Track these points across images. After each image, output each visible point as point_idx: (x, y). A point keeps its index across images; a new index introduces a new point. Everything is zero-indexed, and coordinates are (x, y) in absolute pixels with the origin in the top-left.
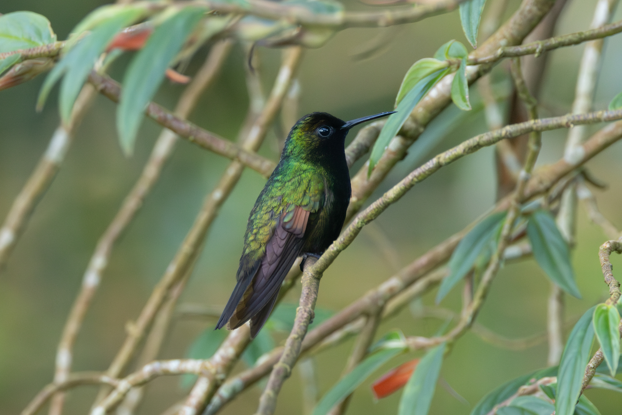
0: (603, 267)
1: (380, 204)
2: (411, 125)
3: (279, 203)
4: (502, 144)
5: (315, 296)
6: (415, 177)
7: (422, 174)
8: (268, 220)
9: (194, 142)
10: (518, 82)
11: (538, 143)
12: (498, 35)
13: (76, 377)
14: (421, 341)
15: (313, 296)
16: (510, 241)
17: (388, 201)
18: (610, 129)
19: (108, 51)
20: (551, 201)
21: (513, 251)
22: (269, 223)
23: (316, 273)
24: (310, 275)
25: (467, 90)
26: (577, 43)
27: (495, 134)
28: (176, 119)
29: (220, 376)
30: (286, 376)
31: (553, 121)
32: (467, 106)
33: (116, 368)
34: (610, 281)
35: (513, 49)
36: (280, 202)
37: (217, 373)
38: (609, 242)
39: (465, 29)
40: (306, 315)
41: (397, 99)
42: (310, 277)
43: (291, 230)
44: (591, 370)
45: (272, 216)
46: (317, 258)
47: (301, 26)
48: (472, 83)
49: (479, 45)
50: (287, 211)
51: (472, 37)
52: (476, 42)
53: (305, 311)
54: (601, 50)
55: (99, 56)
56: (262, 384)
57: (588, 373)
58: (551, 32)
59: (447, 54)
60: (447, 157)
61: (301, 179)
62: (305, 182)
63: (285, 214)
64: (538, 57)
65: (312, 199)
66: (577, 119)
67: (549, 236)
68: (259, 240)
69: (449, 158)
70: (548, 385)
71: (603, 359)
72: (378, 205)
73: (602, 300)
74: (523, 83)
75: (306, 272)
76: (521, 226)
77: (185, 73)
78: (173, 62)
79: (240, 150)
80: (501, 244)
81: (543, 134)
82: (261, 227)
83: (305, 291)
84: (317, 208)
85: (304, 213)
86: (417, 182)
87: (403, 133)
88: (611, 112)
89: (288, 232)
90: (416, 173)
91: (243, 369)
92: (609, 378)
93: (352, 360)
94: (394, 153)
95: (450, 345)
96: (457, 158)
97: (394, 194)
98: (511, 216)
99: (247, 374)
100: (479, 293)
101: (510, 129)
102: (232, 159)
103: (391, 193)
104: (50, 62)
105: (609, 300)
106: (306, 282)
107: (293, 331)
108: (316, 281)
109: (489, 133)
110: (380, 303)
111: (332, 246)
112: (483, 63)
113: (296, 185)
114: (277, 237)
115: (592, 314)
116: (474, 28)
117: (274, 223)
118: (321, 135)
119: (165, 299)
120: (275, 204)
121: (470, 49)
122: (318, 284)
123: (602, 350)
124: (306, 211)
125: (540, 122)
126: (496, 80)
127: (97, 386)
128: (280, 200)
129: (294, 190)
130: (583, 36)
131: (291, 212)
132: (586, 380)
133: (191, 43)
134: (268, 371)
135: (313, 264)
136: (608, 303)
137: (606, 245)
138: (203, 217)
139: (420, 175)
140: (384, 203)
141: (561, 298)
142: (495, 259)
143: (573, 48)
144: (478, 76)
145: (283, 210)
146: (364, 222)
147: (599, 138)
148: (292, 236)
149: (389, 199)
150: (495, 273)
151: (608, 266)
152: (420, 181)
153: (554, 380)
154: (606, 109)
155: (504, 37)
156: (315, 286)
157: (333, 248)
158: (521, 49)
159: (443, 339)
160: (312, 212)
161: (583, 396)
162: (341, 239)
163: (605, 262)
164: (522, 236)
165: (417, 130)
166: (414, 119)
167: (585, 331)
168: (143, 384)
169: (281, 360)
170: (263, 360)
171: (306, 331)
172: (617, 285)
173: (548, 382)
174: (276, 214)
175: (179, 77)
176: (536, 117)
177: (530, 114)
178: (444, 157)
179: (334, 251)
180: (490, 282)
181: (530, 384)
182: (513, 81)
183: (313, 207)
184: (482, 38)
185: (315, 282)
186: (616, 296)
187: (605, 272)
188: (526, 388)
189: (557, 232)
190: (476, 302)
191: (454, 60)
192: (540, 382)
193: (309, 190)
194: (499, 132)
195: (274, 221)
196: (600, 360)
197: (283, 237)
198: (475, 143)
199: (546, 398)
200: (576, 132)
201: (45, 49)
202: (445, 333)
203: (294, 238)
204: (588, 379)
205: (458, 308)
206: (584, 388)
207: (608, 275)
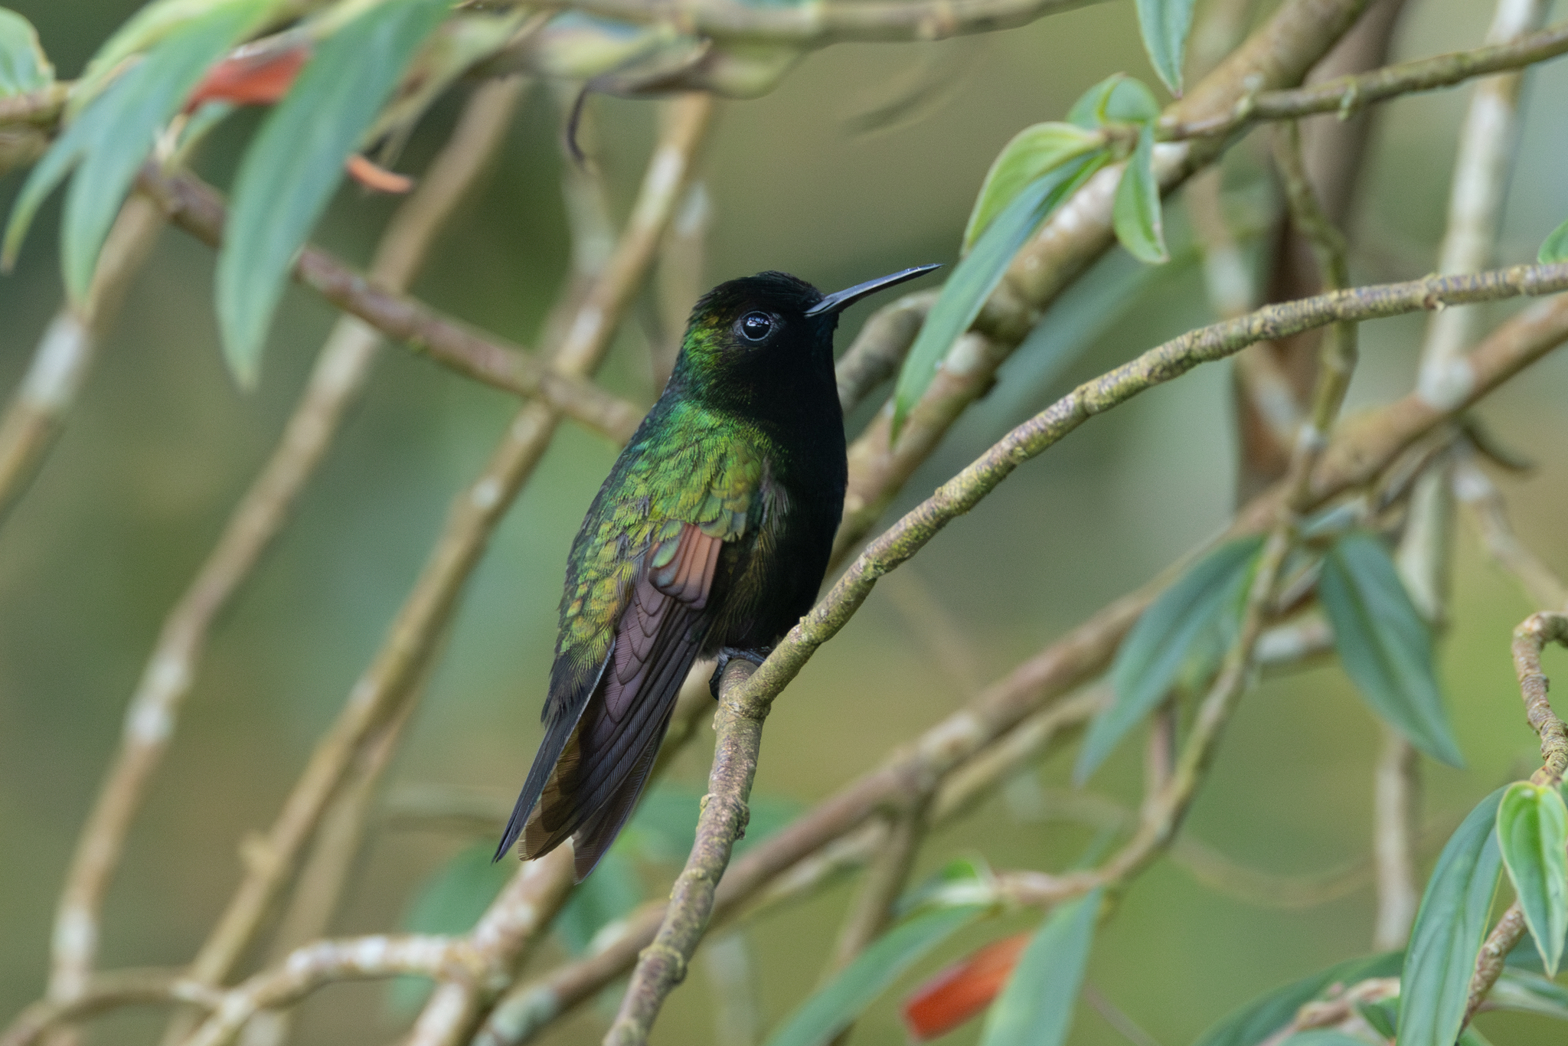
0: (1523, 683)
1: (926, 518)
2: (1006, 304)
3: (641, 514)
4: (1250, 356)
5: (752, 765)
6: (1019, 443)
7: (1037, 434)
8: (612, 561)
9: (424, 352)
10: (1294, 188)
11: (1350, 352)
12: (1240, 62)
13: (112, 983)
14: (1036, 883)
15: (746, 764)
16: (1272, 615)
17: (947, 508)
18: (1540, 313)
19: (192, 108)
20: (1384, 506)
21: (1282, 641)
22: (615, 570)
23: (754, 704)
24: (737, 709)
25: (1155, 207)
26: (1452, 80)
27: (1234, 328)
28: (376, 292)
29: (497, 981)
30: (675, 979)
31: (1389, 294)
32: (1158, 251)
33: (215, 959)
34: (1543, 721)
35: (1278, 100)
36: (644, 513)
37: (487, 973)
38: (1539, 617)
39: (1150, 44)
40: (726, 815)
41: (970, 233)
42: (737, 714)
43: (673, 590)
44: (1492, 962)
45: (622, 551)
46: (754, 662)
47: (708, 43)
48: (1170, 190)
49: (1189, 86)
50: (661, 539)
51: (1171, 65)
52: (1180, 79)
53: (724, 805)
54: (1516, 100)
55: (168, 123)
56: (607, 1000)
57: (1482, 969)
58: (1380, 54)
59: (1104, 113)
60: (1105, 389)
61: (699, 452)
62: (711, 459)
63: (656, 546)
64: (1349, 119)
65: (728, 505)
66: (1453, 286)
67: (1378, 600)
68: (590, 615)
69: (1111, 394)
70: (1378, 1000)
71: (1524, 931)
72: (919, 521)
73: (1520, 772)
74: (1307, 191)
75: (726, 699)
76: (1303, 574)
77: (397, 169)
78: (366, 137)
79: (550, 375)
80: (1249, 622)
81: (1362, 326)
82: (595, 581)
83: (722, 751)
84: (741, 528)
85: (706, 543)
86: (1025, 458)
87: (984, 326)
88: (1546, 270)
89: (666, 594)
90: (1021, 433)
91: (556, 961)
92: (1540, 982)
93: (849, 937)
94: (962, 380)
95: (1114, 895)
96: (1133, 392)
97: (962, 489)
98: (1275, 547)
99: (568, 974)
100: (1191, 754)
101: (1271, 313)
102: (527, 396)
103: (955, 489)
104: (35, 139)
105: (1540, 773)
106: (727, 726)
107: (690, 860)
108: (752, 723)
109: (1218, 326)
110: (924, 783)
111: (796, 629)
112: (1200, 136)
113: (686, 471)
114: (639, 609)
115: (1495, 811)
116: (1175, 41)
117: (629, 570)
118: (747, 337)
119: (346, 775)
120: (632, 518)
121: (1165, 99)
122: (758, 733)
123: (1522, 906)
124: (713, 539)
125: (1355, 297)
126: (1235, 183)
127: (164, 1008)
128: (644, 506)
129: (682, 482)
130: (1468, 64)
131: (673, 539)
132: (1479, 989)
133: (413, 87)
134: (624, 965)
135: (745, 679)
136: (1539, 782)
137: (1532, 625)
138: (447, 555)
139: (1032, 437)
140: (934, 514)
141: (1411, 768)
142: (1233, 663)
143: (1441, 95)
144: (1188, 170)
145: (652, 534)
146: (882, 567)
147: (1513, 338)
148: (678, 605)
149: (948, 503)
150: (1234, 700)
151: (1535, 681)
152: (1030, 456)
153: (1393, 988)
154: (1532, 261)
155: (1257, 68)
156: (752, 738)
157: (798, 635)
158: (1301, 97)
159: (1092, 880)
160: (727, 539)
161: (1472, 1032)
162: (819, 612)
163: (1529, 671)
164: (1305, 601)
165: (1022, 317)
166: (1015, 287)
167: (1476, 855)
168: (288, 1003)
169: (660, 937)
170: (610, 938)
171: (726, 860)
172: (1562, 732)
173: (1378, 992)
174: (636, 544)
175: (380, 178)
176: (1342, 283)
177: (1326, 274)
178: (1097, 389)
179: (799, 643)
180: (1220, 728)
181: (1330, 999)
182: (1278, 184)
183: (731, 527)
184: (1196, 69)
185: (751, 727)
186: (1557, 762)
187: (1530, 697)
188: (1318, 1008)
189: (1399, 591)
190: (1183, 780)
191: (1120, 127)
192: (1356, 993)
193: (720, 482)
194: (1246, 323)
195: (629, 563)
196: (1516, 932)
197: (654, 607)
198: (1181, 354)
199: (1372, 1035)
200: (1451, 322)
201: (22, 105)
202: (1100, 862)
203: (683, 610)
204: (1484, 985)
205: (1133, 796)
206: (1473, 1010)
207: (1538, 704)
